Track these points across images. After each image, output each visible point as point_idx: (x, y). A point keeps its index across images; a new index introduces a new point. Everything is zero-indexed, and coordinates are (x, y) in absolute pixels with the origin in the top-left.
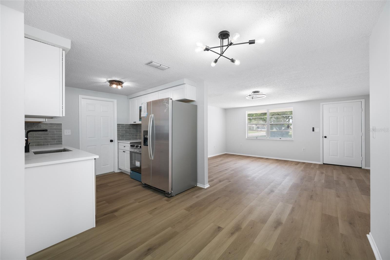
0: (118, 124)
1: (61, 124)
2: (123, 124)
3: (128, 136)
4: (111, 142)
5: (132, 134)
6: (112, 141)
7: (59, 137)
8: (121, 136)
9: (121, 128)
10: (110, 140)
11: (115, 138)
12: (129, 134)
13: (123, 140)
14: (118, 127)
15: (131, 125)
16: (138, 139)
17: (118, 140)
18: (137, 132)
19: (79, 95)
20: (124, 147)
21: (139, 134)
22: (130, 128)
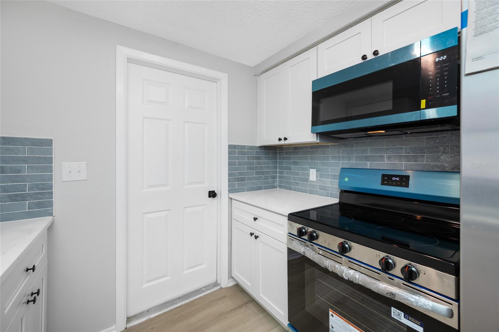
0: (230, 147)
1: (49, 143)
2: (243, 146)
3: (256, 179)
4: (210, 196)
5: (263, 173)
6: (212, 194)
7: (37, 187)
8: (238, 180)
9: (238, 158)
10: (210, 192)
11: (222, 187)
12: (258, 173)
13: (243, 190)
14: (230, 153)
15: (261, 147)
16: (277, 188)
17: (230, 191)
18: (276, 167)
19: (116, 46)
20: (255, 219)
21: (280, 173)
22: (259, 158)
